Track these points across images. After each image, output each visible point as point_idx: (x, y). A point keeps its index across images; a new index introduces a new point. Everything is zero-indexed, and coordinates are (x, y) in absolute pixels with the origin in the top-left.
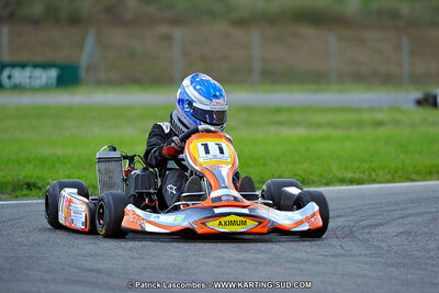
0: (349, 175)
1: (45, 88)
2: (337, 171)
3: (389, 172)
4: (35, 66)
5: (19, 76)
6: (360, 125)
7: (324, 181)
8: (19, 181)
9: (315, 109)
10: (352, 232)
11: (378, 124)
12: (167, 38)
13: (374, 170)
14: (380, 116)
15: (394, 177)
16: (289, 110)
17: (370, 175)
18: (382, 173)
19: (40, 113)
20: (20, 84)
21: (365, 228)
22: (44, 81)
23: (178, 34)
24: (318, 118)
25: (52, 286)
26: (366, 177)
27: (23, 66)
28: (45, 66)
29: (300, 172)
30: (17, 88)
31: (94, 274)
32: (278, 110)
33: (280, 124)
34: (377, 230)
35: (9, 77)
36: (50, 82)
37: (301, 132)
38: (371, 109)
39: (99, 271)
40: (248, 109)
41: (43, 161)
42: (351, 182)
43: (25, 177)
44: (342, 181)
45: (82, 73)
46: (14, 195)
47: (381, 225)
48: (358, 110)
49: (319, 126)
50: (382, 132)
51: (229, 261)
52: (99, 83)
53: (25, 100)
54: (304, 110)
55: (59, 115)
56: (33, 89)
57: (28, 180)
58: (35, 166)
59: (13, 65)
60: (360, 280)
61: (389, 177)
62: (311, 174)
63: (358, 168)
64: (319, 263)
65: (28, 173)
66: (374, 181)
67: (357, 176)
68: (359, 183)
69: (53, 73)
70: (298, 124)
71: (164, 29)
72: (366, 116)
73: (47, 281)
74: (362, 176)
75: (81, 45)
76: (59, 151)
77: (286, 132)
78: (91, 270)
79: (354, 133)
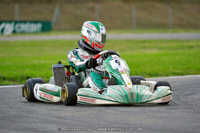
0: (177, 71)
1: (36, 33)
2: (171, 69)
3: (196, 69)
4: (31, 22)
5: (24, 27)
6: (182, 48)
7: (166, 74)
8: (23, 76)
9: (161, 41)
10: (178, 98)
11: (191, 47)
12: (92, 9)
13: (189, 69)
14: (191, 44)
15: (198, 72)
16: (150, 41)
17: (187, 71)
18: (192, 70)
19: (34, 44)
20: (24, 31)
21: (184, 95)
22: (35, 29)
23: (98, 6)
24: (163, 45)
25: (39, 125)
26: (185, 72)
27: (25, 22)
28: (36, 22)
29: (154, 70)
30: (23, 33)
31: (58, 119)
32: (144, 42)
33: (145, 48)
34: (190, 97)
35: (19, 28)
36: (38, 30)
37: (155, 52)
38: (188, 41)
39: (61, 118)
40: (130, 41)
41: (34, 67)
42: (178, 74)
43: (26, 74)
44: (174, 74)
45: (53, 25)
46: (21, 82)
47: (192, 94)
48: (181, 41)
49: (163, 49)
50: (192, 51)
51: (122, 112)
52: (61, 30)
53: (26, 38)
54: (157, 41)
55: (42, 45)
56: (30, 33)
57: (28, 75)
58: (31, 69)
59: (21, 22)
60: (182, 120)
61: (196, 72)
62: (160, 71)
63: (181, 68)
64: (163, 113)
65: (27, 72)
66: (189, 74)
67: (181, 72)
68: (182, 75)
69: (39, 26)
70: (153, 48)
71: (91, 4)
72: (186, 44)
73: (36, 122)
74: (183, 72)
75: (52, 12)
76: (42, 62)
77: (148, 52)
78: (56, 117)
79: (179, 51)
